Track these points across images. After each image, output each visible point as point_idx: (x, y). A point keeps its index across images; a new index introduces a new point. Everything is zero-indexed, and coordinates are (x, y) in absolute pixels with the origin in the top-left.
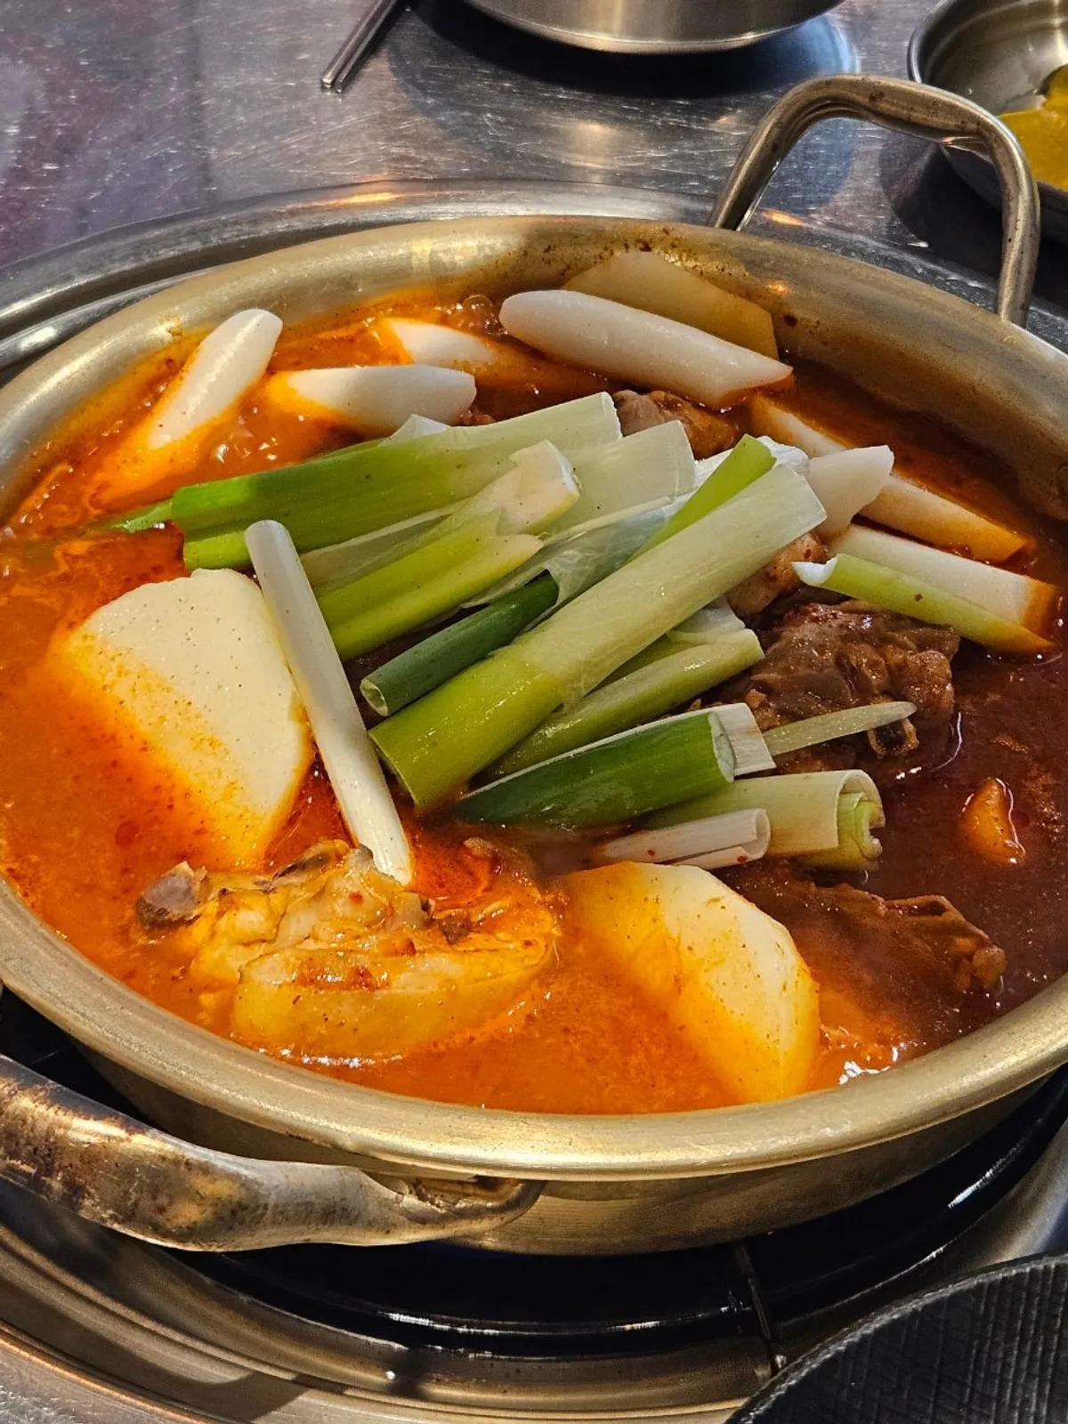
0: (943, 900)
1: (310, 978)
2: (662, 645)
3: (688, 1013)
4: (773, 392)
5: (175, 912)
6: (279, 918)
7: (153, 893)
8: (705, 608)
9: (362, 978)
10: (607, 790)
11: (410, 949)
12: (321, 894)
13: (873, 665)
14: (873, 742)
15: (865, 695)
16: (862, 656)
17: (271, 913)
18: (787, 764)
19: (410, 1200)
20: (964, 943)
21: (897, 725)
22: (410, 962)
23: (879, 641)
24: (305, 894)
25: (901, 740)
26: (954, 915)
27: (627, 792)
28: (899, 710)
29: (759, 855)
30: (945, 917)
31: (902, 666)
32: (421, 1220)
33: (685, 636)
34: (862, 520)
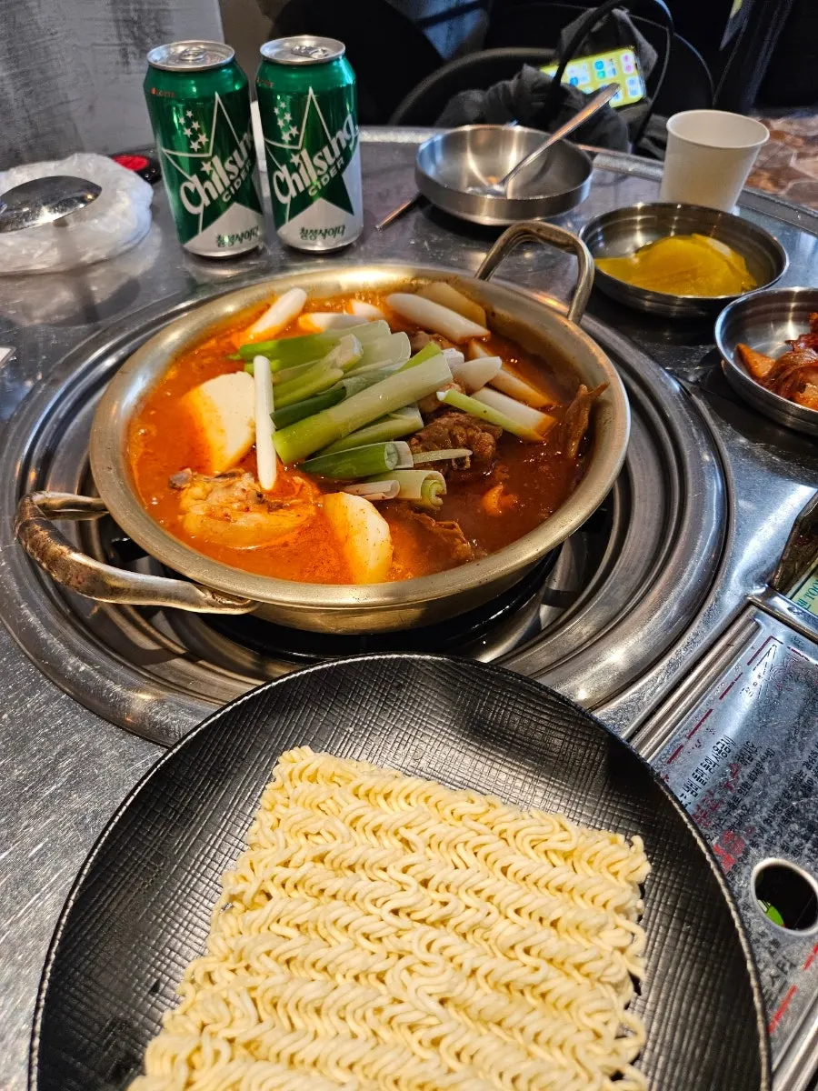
0: (457, 524)
1: (210, 515)
2: (385, 417)
3: (347, 549)
4: (479, 339)
5: (178, 485)
6: (208, 493)
7: (174, 478)
8: (408, 406)
9: (226, 518)
10: (349, 466)
11: (247, 510)
12: (229, 486)
13: (461, 435)
14: (454, 464)
15: (456, 445)
16: (459, 430)
17: (204, 490)
18: (418, 467)
19: (209, 597)
20: (458, 541)
21: (464, 458)
22: (245, 514)
23: (467, 427)
24: (221, 486)
25: (463, 464)
26: (458, 530)
27: (355, 468)
28: (466, 453)
29: (392, 497)
30: (455, 530)
31: (473, 437)
32: (212, 605)
33: (394, 415)
34: (489, 385)
